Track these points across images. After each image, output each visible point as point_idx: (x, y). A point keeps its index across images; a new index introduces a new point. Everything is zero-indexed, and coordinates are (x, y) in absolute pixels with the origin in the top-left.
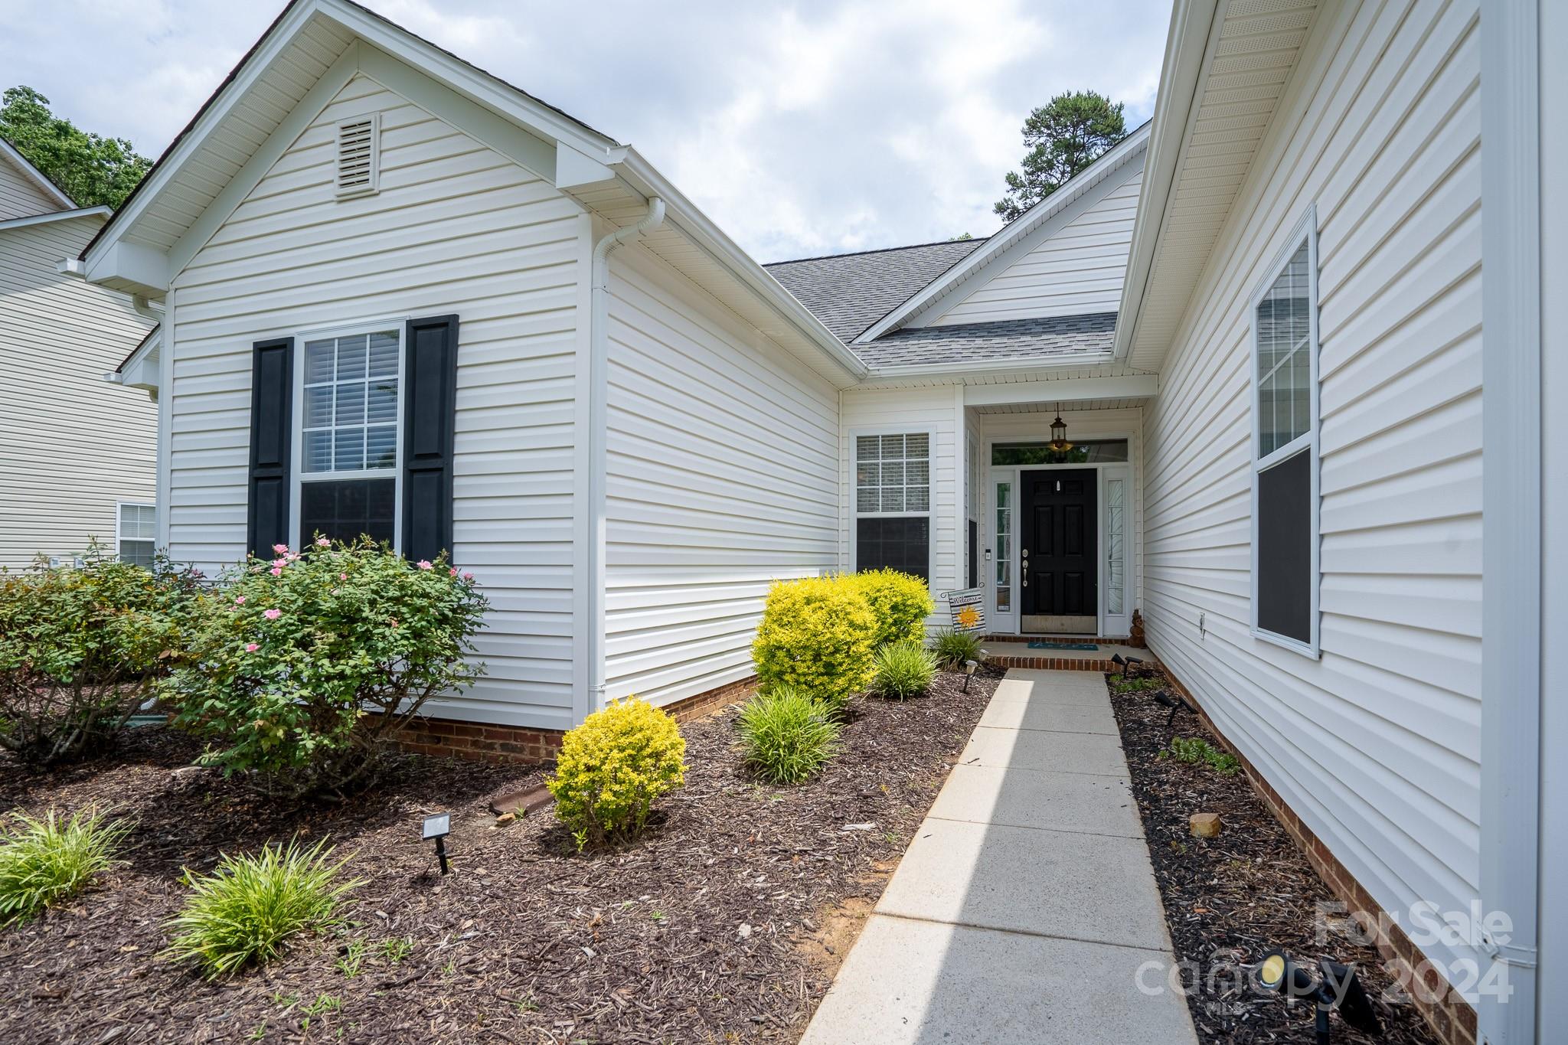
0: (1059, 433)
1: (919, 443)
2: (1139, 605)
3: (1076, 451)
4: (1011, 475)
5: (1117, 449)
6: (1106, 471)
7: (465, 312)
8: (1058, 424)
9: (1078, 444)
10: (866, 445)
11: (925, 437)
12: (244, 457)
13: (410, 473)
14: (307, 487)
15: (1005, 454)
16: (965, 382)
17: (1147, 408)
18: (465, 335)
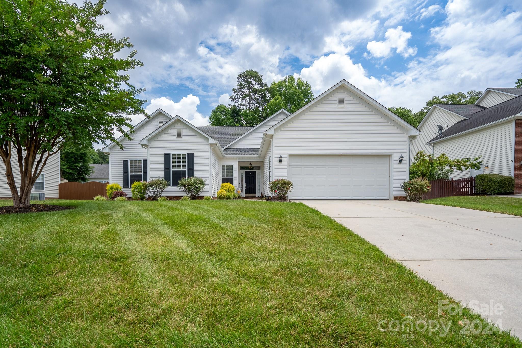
0: (251, 166)
1: (231, 166)
2: (262, 192)
3: (252, 168)
4: (243, 171)
5: (259, 168)
6: (257, 171)
7: (195, 153)
8: (251, 164)
9: (254, 167)
10: (223, 166)
11: (232, 166)
12: (163, 167)
13: (188, 170)
14: (173, 171)
15: (242, 168)
16: (238, 158)
17: (263, 163)
18: (195, 155)
